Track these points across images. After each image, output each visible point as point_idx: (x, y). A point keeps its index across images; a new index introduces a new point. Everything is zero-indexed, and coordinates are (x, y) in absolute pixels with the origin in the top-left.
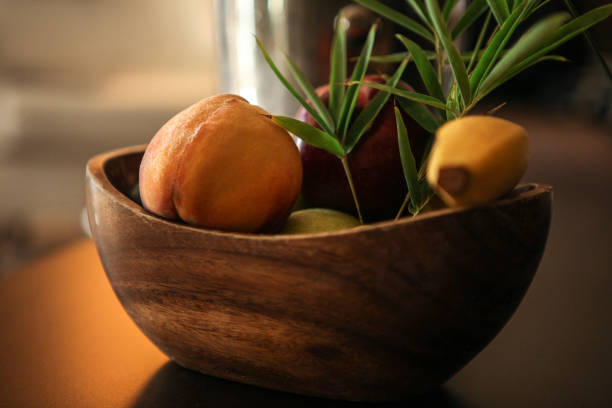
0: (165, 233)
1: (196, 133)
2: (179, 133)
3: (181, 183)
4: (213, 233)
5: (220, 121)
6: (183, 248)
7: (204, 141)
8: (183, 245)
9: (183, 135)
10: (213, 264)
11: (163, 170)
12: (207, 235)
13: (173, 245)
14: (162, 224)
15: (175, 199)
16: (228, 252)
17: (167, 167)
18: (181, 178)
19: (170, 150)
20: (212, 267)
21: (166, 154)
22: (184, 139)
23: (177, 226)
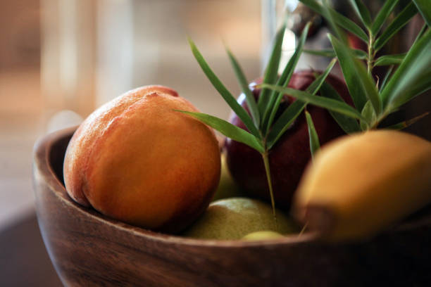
0: (79, 220)
1: (108, 127)
2: (94, 126)
3: (89, 175)
4: (117, 226)
5: (133, 116)
6: (92, 236)
7: (114, 136)
8: (92, 234)
9: (97, 127)
10: (116, 256)
11: (76, 160)
12: (112, 227)
13: (85, 232)
14: (77, 210)
15: (84, 189)
16: (128, 247)
17: (79, 157)
18: (89, 170)
19: (84, 142)
20: (115, 259)
21: (80, 145)
22: (97, 131)
23: (88, 215)
